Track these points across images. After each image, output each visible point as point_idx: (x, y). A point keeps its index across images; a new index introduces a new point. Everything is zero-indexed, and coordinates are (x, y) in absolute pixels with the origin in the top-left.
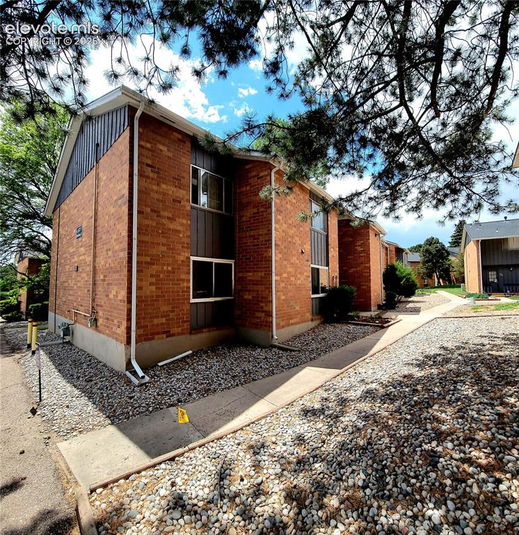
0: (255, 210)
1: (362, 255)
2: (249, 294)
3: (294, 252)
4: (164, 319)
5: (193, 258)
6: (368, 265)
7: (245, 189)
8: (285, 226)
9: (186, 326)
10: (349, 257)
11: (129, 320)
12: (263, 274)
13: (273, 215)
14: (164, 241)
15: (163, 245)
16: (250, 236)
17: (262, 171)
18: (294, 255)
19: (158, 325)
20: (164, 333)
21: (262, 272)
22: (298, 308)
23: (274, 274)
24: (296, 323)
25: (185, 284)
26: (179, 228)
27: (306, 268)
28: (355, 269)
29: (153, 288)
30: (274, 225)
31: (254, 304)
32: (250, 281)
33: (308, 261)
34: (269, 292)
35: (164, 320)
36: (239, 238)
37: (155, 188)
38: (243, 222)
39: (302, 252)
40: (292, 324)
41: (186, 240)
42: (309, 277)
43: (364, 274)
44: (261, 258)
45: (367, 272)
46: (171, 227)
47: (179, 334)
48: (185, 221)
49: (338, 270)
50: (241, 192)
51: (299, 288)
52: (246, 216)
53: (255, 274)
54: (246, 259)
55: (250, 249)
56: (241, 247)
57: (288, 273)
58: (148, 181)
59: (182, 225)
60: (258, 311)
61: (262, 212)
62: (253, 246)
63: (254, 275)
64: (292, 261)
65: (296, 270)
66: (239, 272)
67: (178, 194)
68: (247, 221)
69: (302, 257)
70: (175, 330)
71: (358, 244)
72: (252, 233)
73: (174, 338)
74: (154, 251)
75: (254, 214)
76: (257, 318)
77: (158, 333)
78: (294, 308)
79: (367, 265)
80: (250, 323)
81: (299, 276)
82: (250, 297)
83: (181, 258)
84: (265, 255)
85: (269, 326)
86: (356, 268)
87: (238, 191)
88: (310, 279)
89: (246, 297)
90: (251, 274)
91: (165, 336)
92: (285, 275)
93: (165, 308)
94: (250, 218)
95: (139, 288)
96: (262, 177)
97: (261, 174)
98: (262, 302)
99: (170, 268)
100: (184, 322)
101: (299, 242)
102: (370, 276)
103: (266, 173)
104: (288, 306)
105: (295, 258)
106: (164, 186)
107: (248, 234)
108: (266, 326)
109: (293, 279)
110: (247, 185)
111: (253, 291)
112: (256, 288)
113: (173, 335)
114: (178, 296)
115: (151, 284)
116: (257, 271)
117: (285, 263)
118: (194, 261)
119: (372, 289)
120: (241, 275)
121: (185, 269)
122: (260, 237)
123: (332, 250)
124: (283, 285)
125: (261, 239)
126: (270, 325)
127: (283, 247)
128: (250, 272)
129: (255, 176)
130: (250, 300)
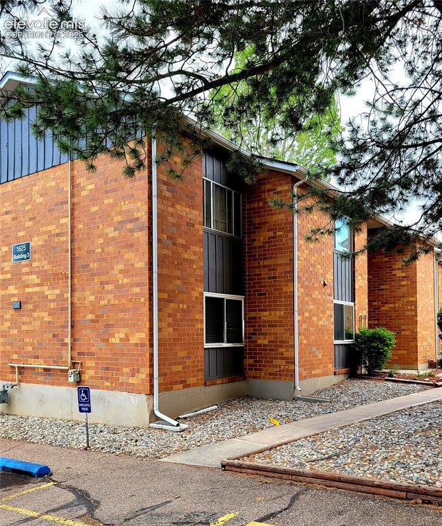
0: (271, 234)
1: (403, 283)
2: (264, 338)
3: (317, 285)
4: (181, 366)
5: (207, 294)
6: (414, 299)
7: (256, 205)
8: (306, 252)
9: (201, 375)
10: (382, 287)
11: (152, 366)
12: (282, 313)
13: (296, 241)
14: (178, 273)
15: (179, 278)
16: (265, 266)
17: (281, 185)
18: (315, 289)
19: (176, 373)
20: (182, 382)
21: (280, 310)
22: (320, 356)
23: (296, 314)
24: (319, 376)
25: (199, 326)
26: (193, 258)
27: (328, 305)
28: (392, 305)
29: (171, 330)
30: (296, 253)
31: (271, 350)
32: (264, 321)
33: (330, 295)
34: (290, 334)
35: (180, 368)
36: (249, 268)
37: (170, 210)
38: (255, 248)
39: (325, 285)
40: (314, 376)
41: (198, 272)
42: (331, 316)
43: (407, 313)
44: (280, 293)
45: (412, 310)
46: (186, 256)
47: (194, 385)
48: (197, 249)
49: (367, 306)
50: (251, 209)
51: (321, 330)
52: (259, 240)
53: (272, 313)
54: (259, 295)
55: (265, 282)
56: (252, 279)
57: (310, 311)
58: (164, 202)
59: (195, 253)
60: (277, 358)
61: (280, 236)
62: (269, 278)
63: (270, 314)
64: (314, 296)
65: (318, 308)
66: (250, 311)
67: (191, 216)
68: (260, 247)
69: (323, 290)
70: (191, 380)
71: (397, 267)
72: (267, 262)
73: (190, 389)
74: (171, 287)
75: (269, 238)
76: (276, 366)
77: (176, 383)
78: (317, 356)
79: (411, 299)
80: (265, 374)
81: (321, 315)
82: (266, 342)
83: (195, 294)
84: (285, 290)
85: (291, 376)
86: (393, 303)
87: (247, 206)
88: (332, 320)
89: (260, 342)
90: (267, 313)
91: (181, 386)
92: (307, 314)
93: (182, 354)
94: (263, 243)
95: (160, 330)
96: (280, 192)
97: (279, 189)
98: (281, 346)
99: (185, 306)
100: (198, 371)
101: (321, 271)
102: (416, 316)
103: (286, 188)
104: (310, 353)
105: (317, 292)
106: (178, 207)
107: (261, 263)
108: (287, 375)
109: (315, 319)
110: (259, 201)
111: (270, 334)
112: (273, 330)
113: (189, 386)
114: (193, 339)
115: (169, 325)
116: (275, 310)
117: (307, 299)
118: (206, 297)
119: (419, 335)
120: (252, 314)
121: (198, 307)
122: (278, 268)
123: (359, 277)
124: (304, 326)
125: (279, 270)
126: (292, 374)
127: (305, 279)
128: (265, 310)
129: (271, 190)
130: (265, 345)
